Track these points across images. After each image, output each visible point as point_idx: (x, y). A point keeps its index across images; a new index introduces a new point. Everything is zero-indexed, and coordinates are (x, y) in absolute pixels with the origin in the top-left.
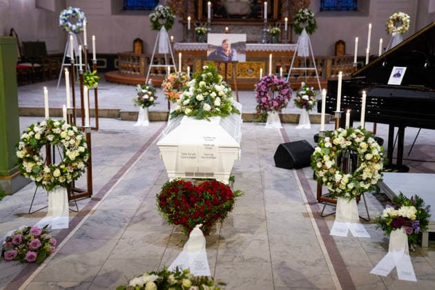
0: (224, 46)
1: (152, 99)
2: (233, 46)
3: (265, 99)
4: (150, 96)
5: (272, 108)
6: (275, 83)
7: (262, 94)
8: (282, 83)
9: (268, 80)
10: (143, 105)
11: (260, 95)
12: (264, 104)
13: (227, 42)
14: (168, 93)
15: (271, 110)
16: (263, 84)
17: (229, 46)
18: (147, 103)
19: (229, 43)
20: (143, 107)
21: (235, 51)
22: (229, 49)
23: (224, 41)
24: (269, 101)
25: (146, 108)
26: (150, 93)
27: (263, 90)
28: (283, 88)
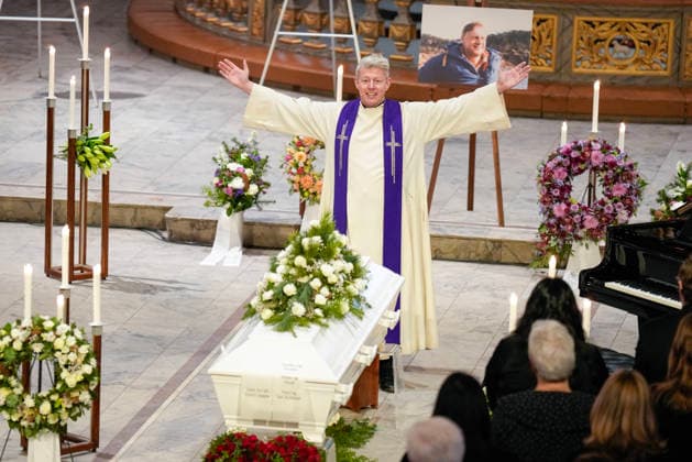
0: (468, 44)
1: (253, 189)
2: (494, 42)
3: (564, 206)
4: (248, 182)
5: (581, 233)
6: (595, 162)
7: (556, 193)
8: (613, 164)
9: (574, 154)
10: (228, 205)
11: (549, 193)
12: (560, 219)
13: (477, 31)
14: (296, 178)
15: (578, 238)
16: (559, 164)
17: (483, 42)
18: (239, 201)
19: (483, 33)
20: (229, 213)
21: (497, 55)
22: (481, 50)
23: (469, 28)
24: (573, 214)
25: (236, 216)
26: (249, 172)
27: (560, 182)
28: (616, 180)
